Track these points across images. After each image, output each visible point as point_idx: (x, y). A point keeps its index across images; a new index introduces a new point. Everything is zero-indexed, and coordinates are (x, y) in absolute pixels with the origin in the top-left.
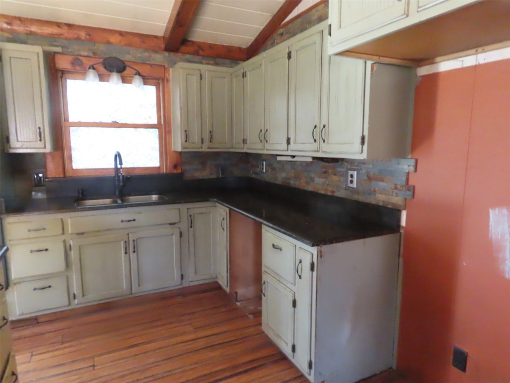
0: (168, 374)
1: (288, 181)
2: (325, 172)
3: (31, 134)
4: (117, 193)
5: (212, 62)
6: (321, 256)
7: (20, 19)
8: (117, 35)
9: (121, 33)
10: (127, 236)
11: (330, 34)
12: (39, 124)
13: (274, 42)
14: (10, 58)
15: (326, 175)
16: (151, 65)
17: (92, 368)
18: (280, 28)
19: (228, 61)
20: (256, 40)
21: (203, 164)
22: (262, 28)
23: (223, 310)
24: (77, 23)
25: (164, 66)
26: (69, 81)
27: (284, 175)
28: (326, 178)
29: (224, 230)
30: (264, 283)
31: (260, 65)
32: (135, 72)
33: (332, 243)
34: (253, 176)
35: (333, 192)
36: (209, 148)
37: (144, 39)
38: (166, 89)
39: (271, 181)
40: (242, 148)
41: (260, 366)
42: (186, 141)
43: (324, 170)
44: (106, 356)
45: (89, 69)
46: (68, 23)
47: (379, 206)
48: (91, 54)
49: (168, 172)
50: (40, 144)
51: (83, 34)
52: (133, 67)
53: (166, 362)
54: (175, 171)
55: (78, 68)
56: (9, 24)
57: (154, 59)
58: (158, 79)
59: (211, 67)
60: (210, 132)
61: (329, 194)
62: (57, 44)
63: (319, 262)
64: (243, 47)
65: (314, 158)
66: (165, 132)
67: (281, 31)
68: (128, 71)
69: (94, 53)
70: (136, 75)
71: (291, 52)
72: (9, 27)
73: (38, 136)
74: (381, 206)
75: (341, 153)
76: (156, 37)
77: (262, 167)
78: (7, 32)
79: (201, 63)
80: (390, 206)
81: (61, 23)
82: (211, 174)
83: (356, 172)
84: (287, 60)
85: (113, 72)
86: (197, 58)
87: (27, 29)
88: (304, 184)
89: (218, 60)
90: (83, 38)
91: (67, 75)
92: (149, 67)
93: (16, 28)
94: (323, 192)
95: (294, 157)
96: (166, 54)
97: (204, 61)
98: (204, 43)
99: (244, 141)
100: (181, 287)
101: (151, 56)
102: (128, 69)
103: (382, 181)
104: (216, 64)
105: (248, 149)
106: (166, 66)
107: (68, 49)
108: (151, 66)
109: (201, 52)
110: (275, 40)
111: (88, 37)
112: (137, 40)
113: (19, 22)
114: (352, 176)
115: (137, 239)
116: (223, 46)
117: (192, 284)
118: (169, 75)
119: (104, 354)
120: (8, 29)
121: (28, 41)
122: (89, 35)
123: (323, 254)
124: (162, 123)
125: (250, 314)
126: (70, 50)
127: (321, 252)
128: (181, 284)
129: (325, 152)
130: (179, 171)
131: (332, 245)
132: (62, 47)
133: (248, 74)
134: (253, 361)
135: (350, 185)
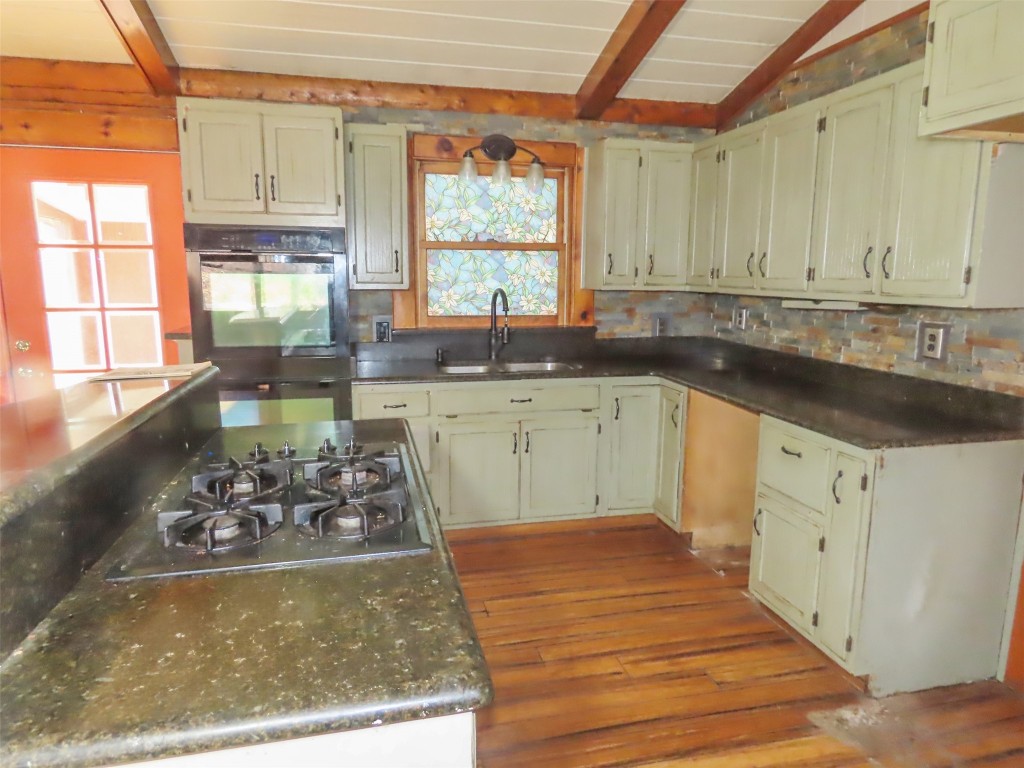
0: (599, 636)
1: (794, 346)
2: (875, 330)
3: (385, 260)
4: (493, 357)
5: (655, 134)
6: (882, 466)
7: (370, 84)
8: (506, 98)
9: (510, 94)
10: (518, 425)
11: (926, 103)
12: (396, 246)
13: (778, 94)
14: (364, 147)
15: (877, 335)
16: (555, 144)
17: (485, 614)
18: (793, 70)
19: (681, 131)
20: (738, 90)
21: (630, 312)
22: (754, 68)
23: (670, 559)
24: (448, 84)
25: (575, 145)
26: (429, 177)
27: (786, 334)
28: (878, 340)
29: (676, 425)
30: (760, 512)
31: (758, 140)
32: (532, 158)
33: (902, 446)
34: (719, 335)
35: (891, 366)
36: (647, 284)
37: (547, 104)
38: (575, 184)
39: (757, 346)
40: (708, 286)
41: (751, 645)
42: (610, 273)
43: (875, 326)
44: (500, 601)
45: (465, 156)
46: (434, 84)
47: (986, 393)
48: (466, 134)
49: (571, 325)
50: (396, 277)
51: (456, 102)
52: (529, 149)
53: (593, 620)
54: (583, 324)
55: (445, 155)
56: (356, 93)
57: (559, 134)
58: (563, 167)
59: (658, 144)
60: (651, 256)
61: (883, 368)
62: (418, 119)
63: (877, 475)
64: (711, 103)
65: (862, 304)
66: (570, 258)
67: (795, 74)
68: (519, 156)
69: (470, 130)
70: (533, 162)
71: (825, 119)
72: (355, 98)
73: (395, 264)
74: (992, 392)
75: (921, 296)
76: (565, 96)
77: (738, 319)
78: (353, 106)
79: (635, 136)
80: (1010, 393)
81: (425, 85)
82: (643, 330)
83: (941, 330)
84: (817, 133)
85: (500, 159)
86: (629, 128)
87: (379, 98)
88: (829, 351)
89: (666, 129)
90: (455, 107)
91: (427, 167)
92: (551, 148)
93: (364, 98)
94: (868, 366)
95: (816, 301)
96: (580, 124)
97: (641, 133)
98: (642, 100)
99: (715, 273)
100: (594, 516)
101: (555, 129)
102: (518, 152)
103: (997, 346)
104: (663, 137)
105: (720, 286)
106: (579, 145)
107: (432, 126)
108: (555, 147)
109: (636, 117)
110: (779, 91)
111: (462, 104)
112: (535, 104)
113: (369, 89)
114: (933, 338)
115: (532, 431)
116: (675, 103)
117: (612, 514)
118: (582, 159)
119: (497, 598)
120: (355, 101)
121: (380, 119)
122: (464, 101)
123: (885, 463)
124: (565, 241)
125: (719, 570)
126: (435, 128)
127: (882, 459)
128: (595, 512)
129: (888, 295)
130: (590, 324)
131: (902, 449)
132: (425, 123)
133: (730, 155)
134: (736, 636)
135: (930, 354)
